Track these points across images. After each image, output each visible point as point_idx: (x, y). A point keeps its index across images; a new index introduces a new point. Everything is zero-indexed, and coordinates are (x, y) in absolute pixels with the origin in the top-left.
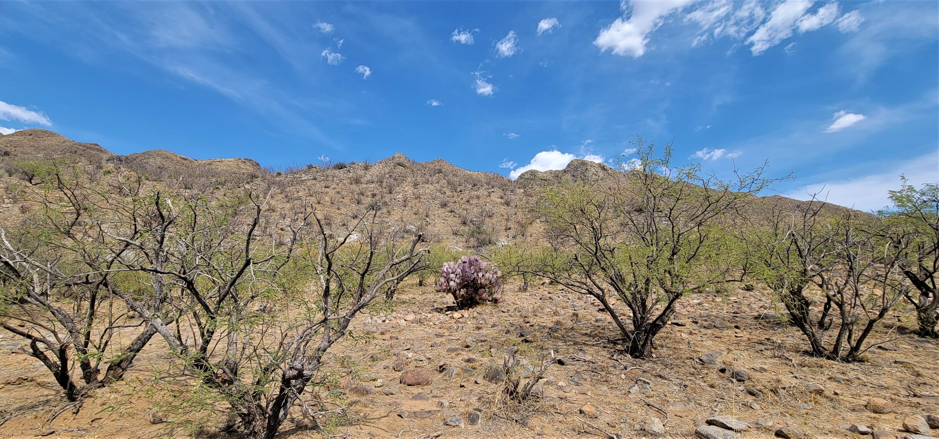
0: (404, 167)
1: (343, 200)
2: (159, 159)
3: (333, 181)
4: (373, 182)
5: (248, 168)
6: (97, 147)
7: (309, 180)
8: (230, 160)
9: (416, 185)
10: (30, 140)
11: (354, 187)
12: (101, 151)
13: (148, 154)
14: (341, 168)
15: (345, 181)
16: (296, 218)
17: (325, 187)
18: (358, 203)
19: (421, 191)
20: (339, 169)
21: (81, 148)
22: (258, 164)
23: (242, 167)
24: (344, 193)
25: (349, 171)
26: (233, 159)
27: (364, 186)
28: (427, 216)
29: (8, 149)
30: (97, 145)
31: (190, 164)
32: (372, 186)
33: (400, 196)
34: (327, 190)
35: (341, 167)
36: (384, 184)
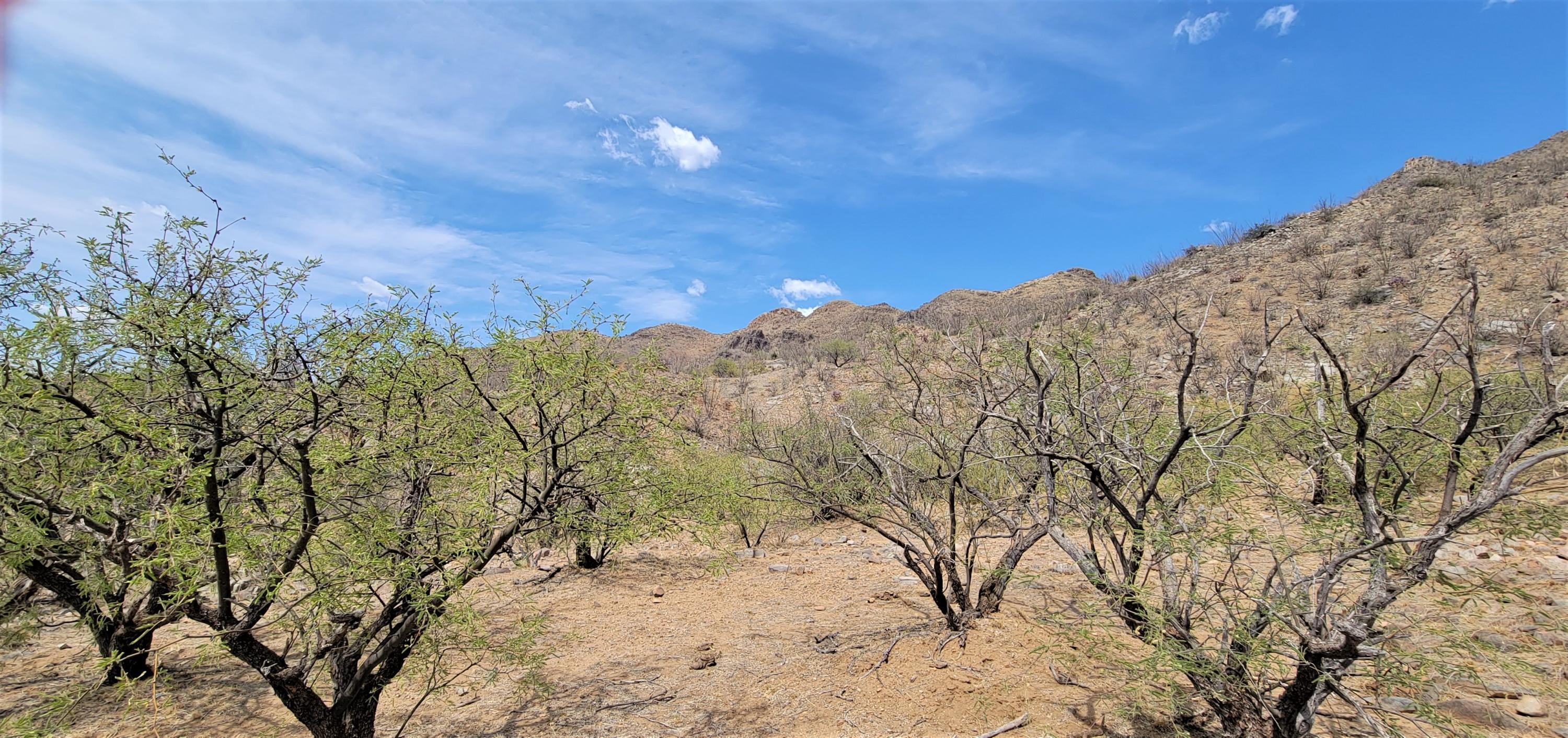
0: (1440, 185)
1: (1280, 298)
2: (952, 303)
3: (1247, 265)
4: (1351, 244)
5: (1076, 283)
6: (885, 307)
7: (1194, 276)
8: (1046, 278)
9: (1491, 219)
10: (826, 317)
11: (1302, 265)
12: (889, 310)
13: (939, 300)
14: (1262, 236)
15: (1277, 260)
16: (1180, 351)
17: (1232, 281)
18: (1321, 297)
19: (1515, 229)
20: (1258, 238)
21: (871, 312)
22: (1092, 273)
23: (1067, 284)
24: (1279, 283)
25: (1283, 237)
26: (1050, 277)
27: (1328, 257)
28: (1552, 288)
29: (811, 332)
30: (884, 304)
31: (992, 301)
32: (1351, 252)
33: (1445, 255)
34: (1237, 286)
35: (1260, 233)
36: (1387, 241)
